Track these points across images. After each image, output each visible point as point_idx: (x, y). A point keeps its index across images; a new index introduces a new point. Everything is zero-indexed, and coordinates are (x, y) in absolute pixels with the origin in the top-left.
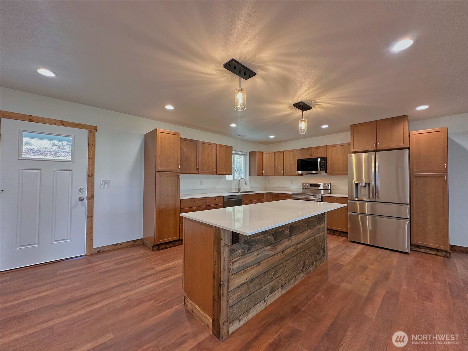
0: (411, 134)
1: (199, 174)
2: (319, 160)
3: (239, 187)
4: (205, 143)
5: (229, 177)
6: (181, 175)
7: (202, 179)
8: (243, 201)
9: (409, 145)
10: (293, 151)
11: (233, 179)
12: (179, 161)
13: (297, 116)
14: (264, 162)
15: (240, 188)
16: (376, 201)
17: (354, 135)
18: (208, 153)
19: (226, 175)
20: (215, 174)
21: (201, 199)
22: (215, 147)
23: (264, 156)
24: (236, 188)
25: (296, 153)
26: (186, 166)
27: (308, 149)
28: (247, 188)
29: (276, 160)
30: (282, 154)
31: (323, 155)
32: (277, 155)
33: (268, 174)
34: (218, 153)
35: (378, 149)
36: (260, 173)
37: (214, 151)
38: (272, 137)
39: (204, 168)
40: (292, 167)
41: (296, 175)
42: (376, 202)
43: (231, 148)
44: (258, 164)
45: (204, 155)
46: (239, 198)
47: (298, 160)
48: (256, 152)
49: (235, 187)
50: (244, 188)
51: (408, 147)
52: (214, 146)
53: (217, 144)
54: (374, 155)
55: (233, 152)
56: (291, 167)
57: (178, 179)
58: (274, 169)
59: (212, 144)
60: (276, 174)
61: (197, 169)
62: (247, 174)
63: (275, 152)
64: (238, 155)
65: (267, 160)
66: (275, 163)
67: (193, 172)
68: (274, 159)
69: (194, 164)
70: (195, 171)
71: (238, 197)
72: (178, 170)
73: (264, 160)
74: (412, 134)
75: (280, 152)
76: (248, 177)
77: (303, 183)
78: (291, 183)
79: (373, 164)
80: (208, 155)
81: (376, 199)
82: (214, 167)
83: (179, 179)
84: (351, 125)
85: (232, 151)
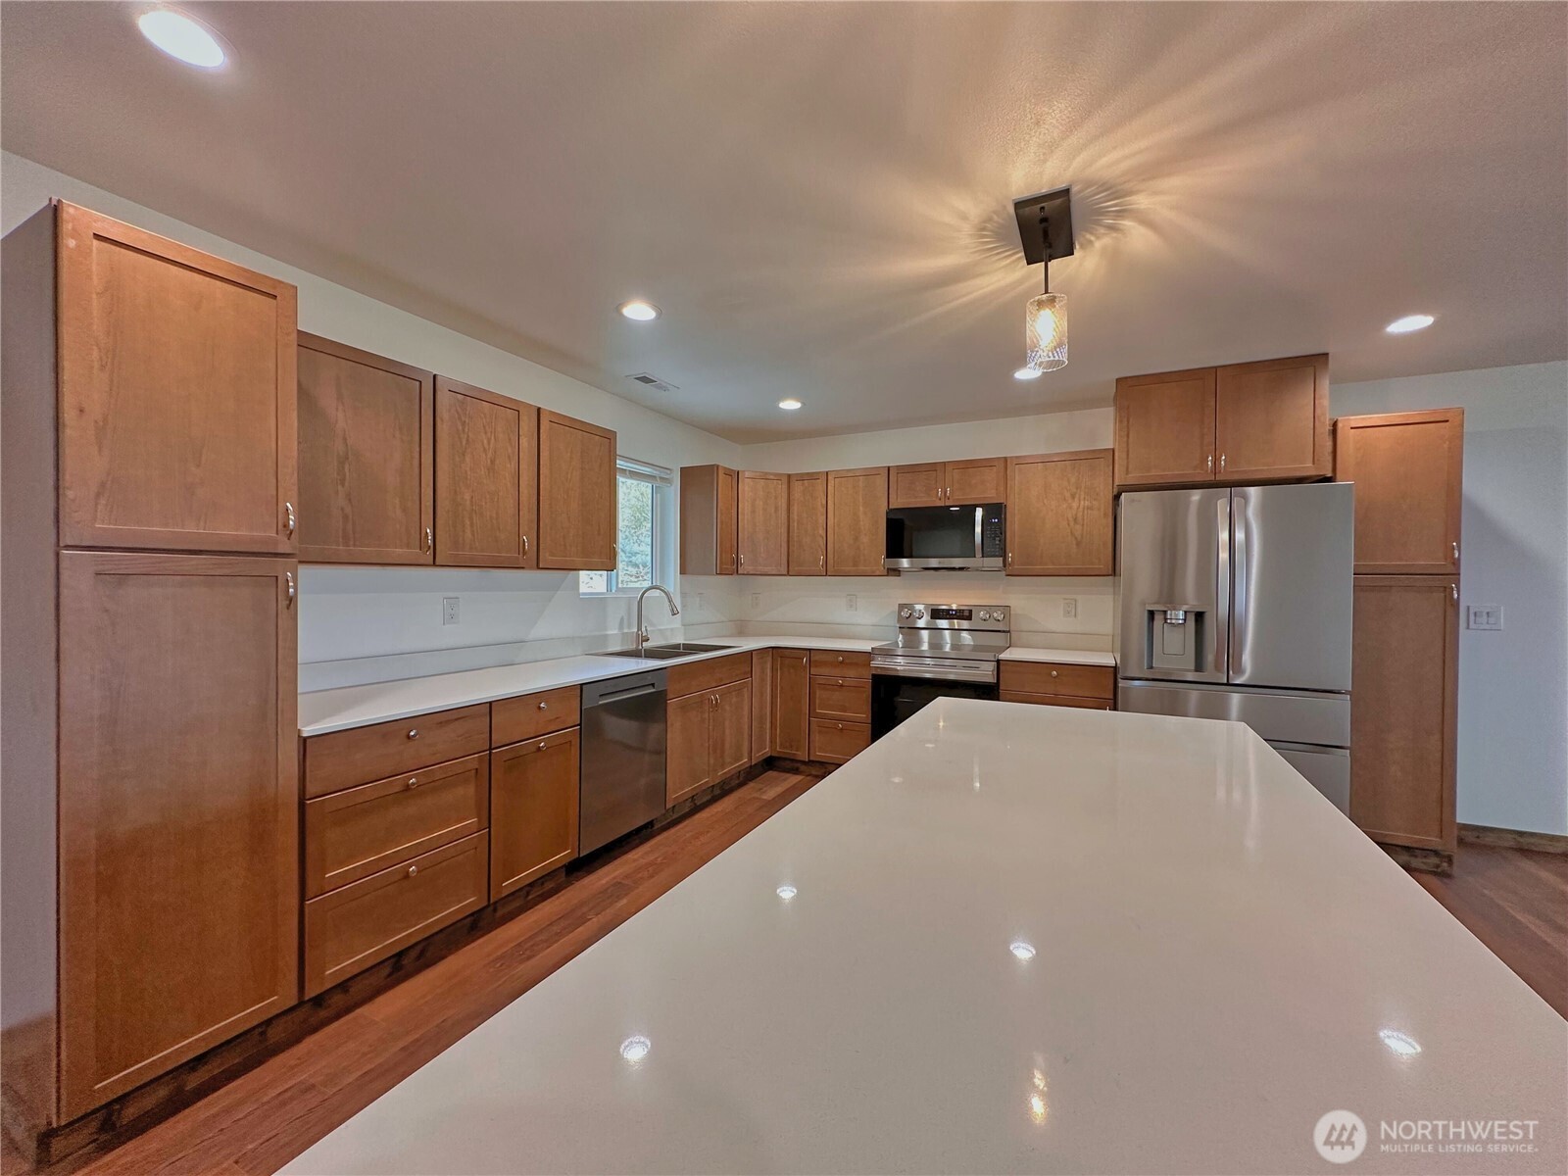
0: (1340, 425)
1: (434, 564)
2: (979, 513)
3: (639, 628)
4: (472, 396)
5: (591, 582)
6: (303, 571)
7: (451, 595)
8: (670, 696)
9: (1329, 466)
10: (870, 473)
11: (609, 589)
12: (290, 479)
13: (986, 290)
14: (743, 514)
15: (643, 629)
16: (1231, 682)
17: (1131, 420)
18: (490, 455)
19: (581, 572)
20: (531, 568)
21: (455, 715)
22: (528, 424)
23: (746, 487)
24: (626, 631)
25: (881, 481)
26: (346, 517)
27: (933, 467)
28: (672, 630)
29: (795, 509)
30: (820, 485)
31: (992, 496)
32: (797, 487)
33: (761, 569)
34: (544, 454)
35: (1219, 478)
36: (730, 565)
37: (524, 442)
38: (790, 405)
39: (468, 534)
40: (865, 539)
41: (878, 573)
42: (1228, 684)
43: (609, 437)
44: (722, 523)
45: (468, 459)
46: (653, 685)
47: (890, 511)
48: (712, 469)
49: (621, 626)
50: (660, 630)
51: (1329, 475)
52: (524, 418)
53: (539, 409)
54: (1225, 499)
55: (620, 463)
56: (856, 539)
57: (283, 603)
58: (785, 545)
59: (516, 407)
60: (792, 568)
61: (422, 537)
62: (673, 564)
63: (789, 476)
64: (631, 478)
65: (756, 507)
66: (789, 521)
67: (399, 552)
68: (784, 506)
69: (404, 510)
70: (408, 546)
71: (650, 679)
72: (282, 538)
73: (745, 506)
74: (1344, 426)
75: (812, 477)
76: (673, 580)
77: (902, 607)
78: (851, 606)
79: (1224, 536)
80: (493, 462)
81: (1231, 672)
82: (524, 528)
83: (291, 601)
84: (1117, 380)
85: (612, 455)
